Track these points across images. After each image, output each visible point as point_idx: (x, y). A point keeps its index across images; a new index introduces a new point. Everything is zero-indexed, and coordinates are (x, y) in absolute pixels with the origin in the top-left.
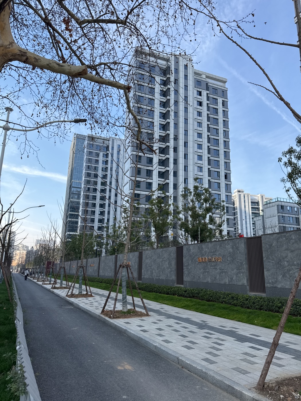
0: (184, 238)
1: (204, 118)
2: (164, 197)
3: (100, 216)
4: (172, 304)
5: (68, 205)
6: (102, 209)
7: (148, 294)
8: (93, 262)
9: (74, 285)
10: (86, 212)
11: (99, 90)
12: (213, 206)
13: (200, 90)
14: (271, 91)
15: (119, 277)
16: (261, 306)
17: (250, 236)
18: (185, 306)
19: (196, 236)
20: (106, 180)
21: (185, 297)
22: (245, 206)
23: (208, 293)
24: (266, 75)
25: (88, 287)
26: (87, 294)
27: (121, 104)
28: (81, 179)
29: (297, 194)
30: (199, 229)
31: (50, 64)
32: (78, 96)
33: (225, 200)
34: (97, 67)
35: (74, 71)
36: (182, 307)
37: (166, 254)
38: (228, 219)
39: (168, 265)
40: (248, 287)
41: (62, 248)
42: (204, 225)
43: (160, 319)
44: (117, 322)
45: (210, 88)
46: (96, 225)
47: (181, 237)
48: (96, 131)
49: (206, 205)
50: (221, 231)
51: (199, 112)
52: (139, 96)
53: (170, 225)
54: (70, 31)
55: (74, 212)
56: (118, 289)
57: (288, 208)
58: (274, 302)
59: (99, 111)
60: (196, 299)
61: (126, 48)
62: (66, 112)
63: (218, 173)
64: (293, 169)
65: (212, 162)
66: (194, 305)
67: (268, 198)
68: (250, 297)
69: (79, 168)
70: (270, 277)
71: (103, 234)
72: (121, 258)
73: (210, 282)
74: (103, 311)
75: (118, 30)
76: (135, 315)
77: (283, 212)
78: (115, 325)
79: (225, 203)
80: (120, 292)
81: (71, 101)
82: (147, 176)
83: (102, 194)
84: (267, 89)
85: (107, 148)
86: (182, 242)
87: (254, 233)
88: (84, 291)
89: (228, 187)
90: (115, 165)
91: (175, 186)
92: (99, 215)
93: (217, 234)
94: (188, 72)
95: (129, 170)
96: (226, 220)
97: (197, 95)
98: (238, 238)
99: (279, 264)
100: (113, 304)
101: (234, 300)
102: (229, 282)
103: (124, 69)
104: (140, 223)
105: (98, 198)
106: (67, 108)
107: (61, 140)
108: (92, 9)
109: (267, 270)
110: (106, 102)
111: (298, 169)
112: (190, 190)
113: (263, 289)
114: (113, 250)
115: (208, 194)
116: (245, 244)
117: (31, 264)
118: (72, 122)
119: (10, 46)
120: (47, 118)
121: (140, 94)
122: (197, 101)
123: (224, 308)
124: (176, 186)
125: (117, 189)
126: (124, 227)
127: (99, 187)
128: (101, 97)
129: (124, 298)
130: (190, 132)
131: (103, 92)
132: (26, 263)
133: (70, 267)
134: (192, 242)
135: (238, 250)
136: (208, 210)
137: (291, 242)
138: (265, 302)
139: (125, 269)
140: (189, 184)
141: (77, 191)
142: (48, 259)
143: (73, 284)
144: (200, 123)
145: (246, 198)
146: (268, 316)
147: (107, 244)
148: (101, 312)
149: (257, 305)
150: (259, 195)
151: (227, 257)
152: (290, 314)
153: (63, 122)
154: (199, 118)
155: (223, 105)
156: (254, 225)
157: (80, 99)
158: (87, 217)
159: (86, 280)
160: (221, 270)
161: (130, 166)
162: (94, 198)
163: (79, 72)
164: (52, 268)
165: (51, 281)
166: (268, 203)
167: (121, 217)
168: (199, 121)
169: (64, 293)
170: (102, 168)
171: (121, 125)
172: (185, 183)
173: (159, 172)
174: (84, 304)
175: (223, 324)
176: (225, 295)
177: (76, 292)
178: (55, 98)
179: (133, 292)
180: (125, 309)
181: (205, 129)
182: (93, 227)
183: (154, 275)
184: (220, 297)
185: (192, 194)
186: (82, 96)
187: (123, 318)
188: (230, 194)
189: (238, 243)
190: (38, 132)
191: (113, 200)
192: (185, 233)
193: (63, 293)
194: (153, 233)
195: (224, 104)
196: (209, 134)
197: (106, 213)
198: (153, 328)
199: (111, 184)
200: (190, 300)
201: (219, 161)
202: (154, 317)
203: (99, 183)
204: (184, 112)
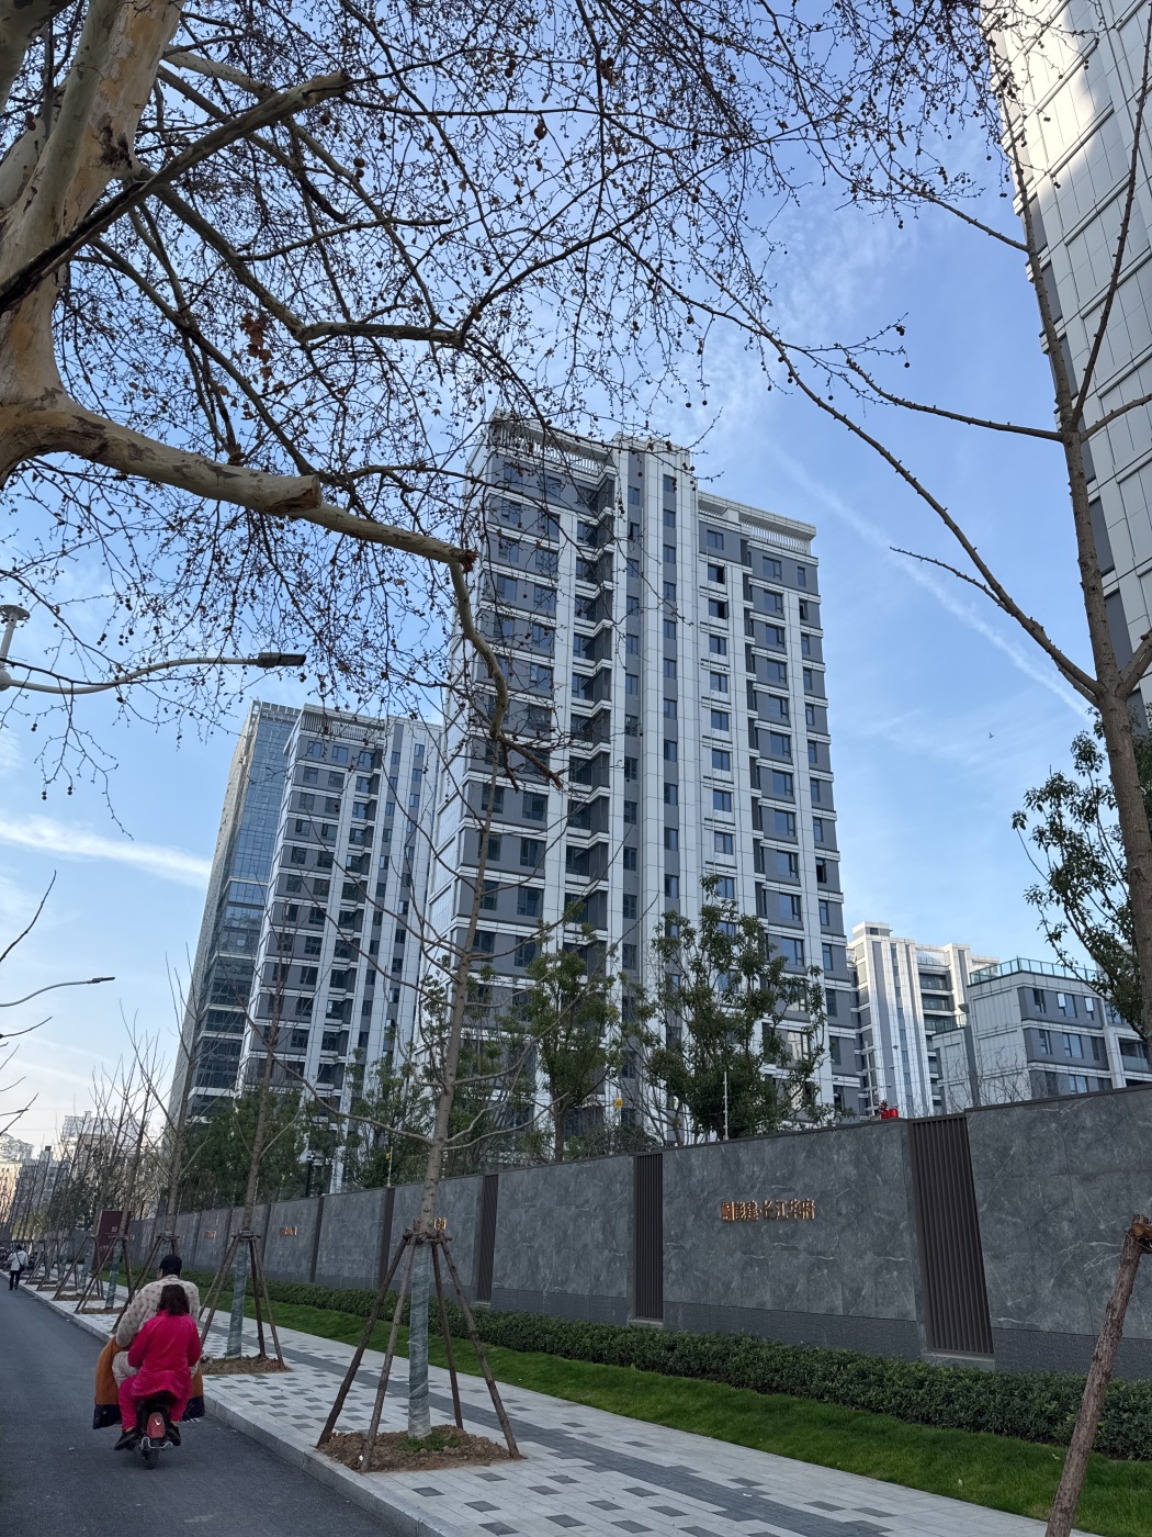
0: (664, 1117)
1: (736, 660)
2: (586, 947)
3: (330, 1021)
4: (617, 1404)
5: (207, 977)
6: (343, 991)
7: (516, 1360)
8: (291, 1216)
9: (211, 1317)
10: (273, 1004)
11: (356, 558)
12: (776, 990)
13: (721, 563)
14: (973, 581)
15: (400, 1282)
16: (980, 1413)
17: (919, 1113)
18: (669, 1414)
19: (713, 1110)
20: (364, 877)
21: (672, 1372)
22: (898, 989)
23: (764, 1353)
24: (955, 529)
25: (266, 1327)
26: (262, 1356)
27: (435, 608)
28: (267, 873)
29: (1090, 950)
30: (725, 1082)
31: (187, 466)
32: (279, 573)
33: (822, 968)
34: (356, 482)
35: (272, 494)
36: (657, 1419)
37: (595, 1185)
38: (834, 1040)
39: (599, 1236)
40: (922, 1328)
41: (167, 1155)
42: (743, 1067)
43: (564, 1472)
44: (382, 1488)
45: (756, 558)
46: (314, 1056)
47: (654, 1113)
48: (340, 698)
49: (748, 985)
50: (810, 1091)
51: (718, 638)
52: (500, 575)
53: (611, 1064)
54: (265, 356)
55: (230, 1003)
56: (392, 1337)
57: (1061, 997)
58: (1030, 1396)
59: (355, 629)
60: (714, 1383)
61: (461, 420)
62: (230, 629)
63: (793, 857)
64: (1070, 855)
65: (767, 817)
66: (708, 1407)
67: (981, 959)
68: (933, 1372)
69: (260, 829)
70: (1008, 1287)
71: (339, 1098)
72: (409, 1201)
73: (769, 1306)
74: (326, 1437)
75: (435, 358)
76: (463, 1454)
77: (1043, 1016)
78: (378, 1500)
79: (821, 978)
80: (402, 1351)
81: (253, 591)
82: (523, 863)
83: (342, 930)
84: (959, 575)
85: (377, 756)
86: (659, 1133)
87: (938, 1098)
88: (250, 1343)
89: (831, 914)
90: (400, 821)
91: (631, 906)
92: (328, 1016)
93: (796, 1104)
94: (678, 501)
95: (456, 842)
96: (826, 1046)
97: (709, 578)
98: (878, 1123)
99: (1038, 1231)
100: (368, 1405)
101: (869, 1385)
102: (846, 1308)
103: (450, 490)
104: (492, 1054)
105: (328, 947)
106: (236, 614)
107: (203, 730)
108: (345, 287)
109: (996, 1257)
110: (382, 600)
111: (1088, 855)
112: (688, 922)
113: (982, 1339)
114: (379, 1166)
115: (755, 939)
116: (903, 1144)
117: (35, 1221)
118: (251, 662)
119: (46, 403)
120: (159, 646)
121: (507, 571)
122: (711, 600)
123: (829, 1422)
124: (634, 905)
125: (405, 912)
126: (425, 1069)
127: (335, 904)
128: (365, 584)
129: (418, 1378)
130: (686, 707)
131: (372, 566)
132: (14, 1216)
133: (196, 1235)
134: (697, 1135)
135: (879, 1170)
136: (758, 1004)
137: (1080, 1142)
138: (993, 1393)
139: (424, 1253)
140: (682, 898)
141: (247, 920)
142: (109, 1199)
143: (207, 1312)
144: (719, 674)
145: (901, 957)
146: (1008, 1459)
147: (354, 1140)
148: (316, 1441)
149: (962, 1407)
150: (948, 948)
151: (838, 1200)
152: (1098, 1450)
153: (215, 662)
154: (716, 657)
155: (802, 617)
156: (934, 1065)
157: (287, 584)
158: (281, 1025)
159: (261, 1296)
160: (812, 1254)
161: (460, 825)
162: (314, 947)
163: (289, 496)
164: (124, 1241)
165: (113, 1298)
166: (983, 979)
167: (416, 1026)
168: (717, 669)
170: (353, 831)
171: (432, 680)
172: (667, 892)
173: (569, 849)
174: (245, 1402)
175: (828, 1492)
176: (833, 1363)
177: (216, 1349)
178: (193, 577)
179: (455, 1351)
180: (420, 1427)
182: (301, 1065)
183: (544, 1279)
184: (811, 1373)
185: (697, 939)
186: (294, 576)
187: (409, 1469)
188: (841, 939)
189: (878, 1140)
190: (120, 700)
191: (385, 960)
192: (669, 1095)
194: (543, 1098)
195: (807, 612)
196: (754, 714)
197: (358, 1007)
198: (534, 1516)
199: (384, 896)
200: (689, 1387)
201: (794, 814)
202: (540, 1463)
203: (336, 888)
204: (661, 636)
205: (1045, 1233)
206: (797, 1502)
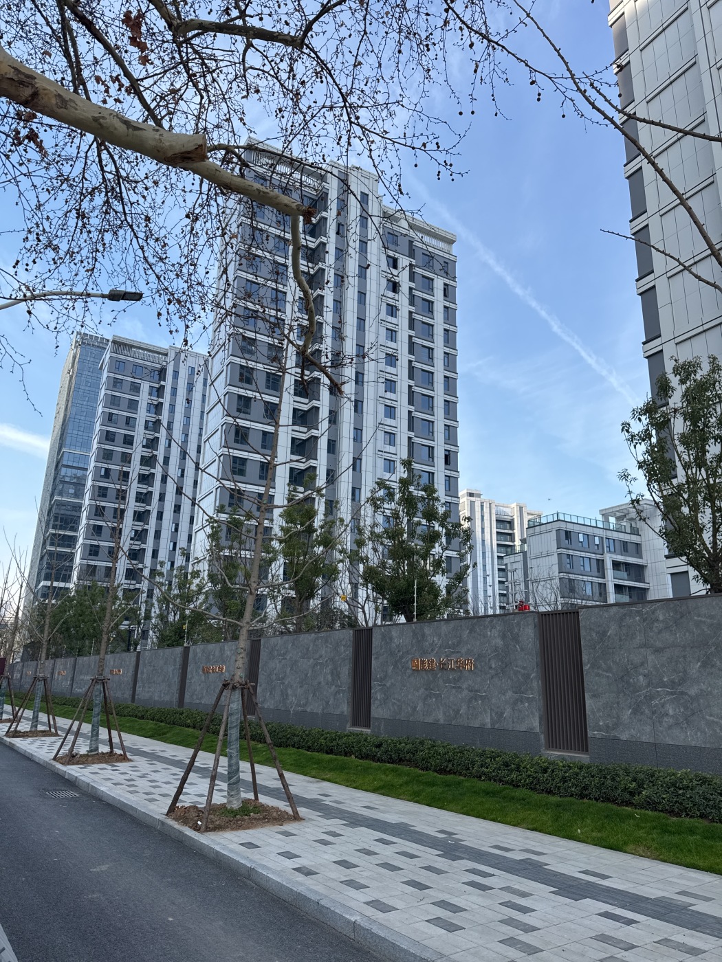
1: (402, 321)
3: (133, 542)
4: (347, 781)
5: (49, 512)
6: (141, 524)
8: (118, 662)
10: (94, 530)
13: (396, 255)
16: (585, 788)
18: (382, 787)
20: (155, 453)
21: (380, 760)
22: (483, 529)
23: (441, 750)
25: (114, 733)
26: (112, 752)
28: (89, 447)
30: (416, 587)
31: (103, 118)
35: (171, 146)
36: (375, 790)
37: (327, 647)
38: (448, 558)
39: (329, 678)
40: (542, 737)
43: (333, 829)
44: (219, 844)
45: (418, 253)
46: (122, 564)
51: (392, 306)
54: (143, 47)
55: (65, 529)
57: (581, 536)
58: (618, 779)
60: (408, 768)
63: (431, 449)
65: (417, 424)
66: (407, 783)
67: (532, 512)
68: (552, 763)
69: (82, 418)
70: (601, 714)
71: (139, 589)
72: (200, 655)
73: (442, 722)
74: (172, 809)
76: (264, 818)
77: (570, 547)
78: (217, 852)
82: (263, 447)
83: (141, 486)
85: (162, 373)
87: (503, 592)
88: (104, 744)
89: (451, 483)
90: (179, 417)
91: (331, 476)
92: (132, 539)
94: (370, 211)
95: (219, 432)
98: (519, 613)
99: (623, 681)
101: (511, 771)
102: (493, 724)
105: (131, 496)
109: (594, 696)
113: (581, 742)
116: (536, 627)
122: (388, 280)
123: (487, 793)
124: (333, 476)
125: (182, 475)
127: (135, 469)
129: (233, 771)
133: (52, 673)
135: (518, 642)
137: (654, 629)
138: (593, 777)
139: (237, 694)
140: (364, 472)
141: (76, 477)
143: (77, 723)
144: (392, 330)
145: (486, 510)
146: (607, 817)
148: (165, 811)
149: (573, 785)
150: (514, 505)
151: (490, 660)
152: (662, 811)
153: (81, 295)
154: (390, 319)
155: (445, 295)
156: (502, 573)
158: (101, 544)
159: (111, 714)
160: (471, 691)
161: (223, 421)
162: (121, 495)
163: (184, 150)
164: (8, 679)
165: (2, 713)
166: (536, 524)
168: (390, 326)
169: (45, 749)
170: (147, 422)
172: (354, 468)
173: (293, 439)
174: (109, 784)
175: (500, 839)
176: (487, 757)
180: (235, 802)
181: (402, 347)
182: (115, 569)
183: (291, 702)
184: (473, 763)
187: (232, 829)
188: (456, 499)
189: (519, 624)
191: (169, 505)
192: (375, 593)
193: (42, 750)
195: (448, 292)
196: (412, 358)
197: (151, 534)
198: (325, 861)
199: (168, 465)
200: (392, 771)
201: (433, 422)
202: (313, 822)
203: (136, 459)
204: (356, 302)
205: (628, 682)
206: (484, 846)
